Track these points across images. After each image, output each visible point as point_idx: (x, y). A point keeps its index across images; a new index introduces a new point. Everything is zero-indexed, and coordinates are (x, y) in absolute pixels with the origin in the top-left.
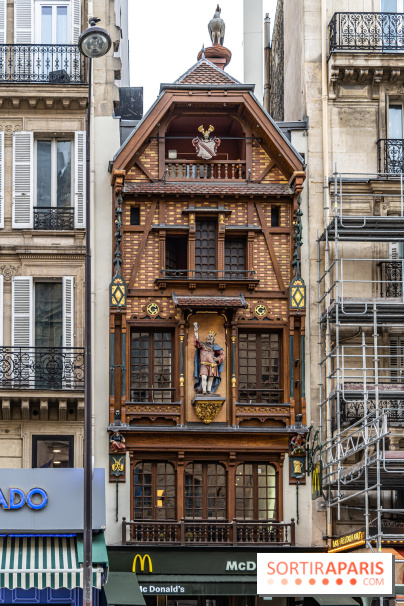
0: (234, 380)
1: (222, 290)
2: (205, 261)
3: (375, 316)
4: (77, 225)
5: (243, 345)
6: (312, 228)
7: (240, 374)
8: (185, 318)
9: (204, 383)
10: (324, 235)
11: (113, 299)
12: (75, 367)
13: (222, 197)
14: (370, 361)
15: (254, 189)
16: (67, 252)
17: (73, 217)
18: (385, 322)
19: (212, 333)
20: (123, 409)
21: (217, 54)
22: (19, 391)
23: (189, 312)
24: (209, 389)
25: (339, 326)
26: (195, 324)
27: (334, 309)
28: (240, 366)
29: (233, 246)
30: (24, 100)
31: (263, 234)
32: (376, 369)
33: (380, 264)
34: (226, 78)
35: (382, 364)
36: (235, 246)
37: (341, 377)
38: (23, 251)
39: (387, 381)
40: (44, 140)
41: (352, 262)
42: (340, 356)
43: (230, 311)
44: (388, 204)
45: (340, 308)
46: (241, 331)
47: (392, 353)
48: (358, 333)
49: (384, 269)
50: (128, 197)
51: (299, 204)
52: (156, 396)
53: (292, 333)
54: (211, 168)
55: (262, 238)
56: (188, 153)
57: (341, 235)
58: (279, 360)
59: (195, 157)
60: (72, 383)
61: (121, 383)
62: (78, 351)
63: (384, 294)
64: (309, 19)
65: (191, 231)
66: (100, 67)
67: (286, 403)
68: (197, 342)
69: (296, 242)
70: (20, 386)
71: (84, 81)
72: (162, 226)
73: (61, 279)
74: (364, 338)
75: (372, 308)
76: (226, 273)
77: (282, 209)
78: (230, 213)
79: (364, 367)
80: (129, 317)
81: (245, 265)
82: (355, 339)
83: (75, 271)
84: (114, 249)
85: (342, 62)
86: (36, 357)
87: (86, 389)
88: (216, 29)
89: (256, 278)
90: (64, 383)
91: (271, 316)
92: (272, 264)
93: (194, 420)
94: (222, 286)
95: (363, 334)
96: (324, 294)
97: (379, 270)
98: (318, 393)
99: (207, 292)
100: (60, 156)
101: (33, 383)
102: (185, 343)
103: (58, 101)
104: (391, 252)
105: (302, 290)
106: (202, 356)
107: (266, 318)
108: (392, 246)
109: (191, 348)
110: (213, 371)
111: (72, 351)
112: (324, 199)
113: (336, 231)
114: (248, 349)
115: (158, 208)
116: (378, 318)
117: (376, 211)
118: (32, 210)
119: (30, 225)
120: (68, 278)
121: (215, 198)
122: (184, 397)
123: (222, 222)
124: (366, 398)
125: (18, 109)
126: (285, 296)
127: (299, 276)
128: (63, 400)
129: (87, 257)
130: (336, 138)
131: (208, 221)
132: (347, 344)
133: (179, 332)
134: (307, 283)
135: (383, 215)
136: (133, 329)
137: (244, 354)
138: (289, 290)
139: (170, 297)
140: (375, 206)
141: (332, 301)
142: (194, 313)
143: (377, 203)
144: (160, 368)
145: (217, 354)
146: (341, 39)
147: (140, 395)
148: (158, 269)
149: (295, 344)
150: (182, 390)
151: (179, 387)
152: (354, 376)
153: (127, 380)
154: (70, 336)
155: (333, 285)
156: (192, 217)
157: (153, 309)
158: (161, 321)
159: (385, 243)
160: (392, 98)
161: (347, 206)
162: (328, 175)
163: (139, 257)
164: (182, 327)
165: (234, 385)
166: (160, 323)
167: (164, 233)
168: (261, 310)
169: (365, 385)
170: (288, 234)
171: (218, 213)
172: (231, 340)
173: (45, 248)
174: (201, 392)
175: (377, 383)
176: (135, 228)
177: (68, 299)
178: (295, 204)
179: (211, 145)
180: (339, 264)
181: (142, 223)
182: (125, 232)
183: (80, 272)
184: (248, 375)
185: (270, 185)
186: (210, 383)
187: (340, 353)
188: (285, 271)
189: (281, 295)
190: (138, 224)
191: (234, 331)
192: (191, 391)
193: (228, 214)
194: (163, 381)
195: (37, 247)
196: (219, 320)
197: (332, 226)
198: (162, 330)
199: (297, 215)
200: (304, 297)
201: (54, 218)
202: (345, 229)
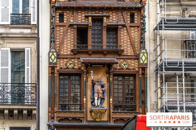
0: (111, 100)
1: (105, 55)
2: (96, 40)
3: (183, 67)
4: (32, 23)
5: (116, 82)
6: (151, 23)
7: (114, 97)
8: (86, 69)
9: (96, 101)
10: (157, 27)
11: (50, 59)
12: (31, 93)
13: (105, 8)
14: (181, 90)
15: (121, 5)
16: (27, 36)
17: (30, 19)
18: (188, 71)
19: (100, 76)
20: (55, 114)
22: (3, 105)
23: (89, 66)
24: (99, 104)
25: (164, 73)
26: (92, 71)
27: (162, 64)
28: (114, 93)
29: (110, 33)
31: (126, 27)
32: (184, 94)
33: (185, 42)
35: (186, 92)
36: (112, 33)
37: (166, 98)
38: (5, 36)
39: (189, 100)
41: (171, 40)
43: (109, 65)
44: (189, 11)
45: (165, 63)
46: (115, 75)
47: (191, 86)
48: (174, 76)
49: (187, 44)
50: (58, 8)
51: (144, 12)
52: (72, 108)
53: (141, 76)
55: (125, 29)
57: (166, 27)
58: (134, 89)
60: (30, 101)
61: (54, 101)
62: (33, 85)
63: (188, 57)
65: (89, 25)
67: (137, 111)
68: (93, 81)
69: (143, 31)
70: (4, 102)
72: (75, 23)
73: (24, 49)
74: (177, 79)
75: (182, 64)
76: (107, 46)
77: (135, 14)
78: (109, 16)
79: (178, 93)
80: (58, 68)
81: (117, 42)
82: (173, 79)
83: (31, 45)
84: (51, 35)
86: (11, 88)
87: (37, 104)
89: (122, 49)
90: (26, 101)
91: (130, 67)
92: (131, 42)
93: (91, 119)
94: (105, 53)
95: (177, 77)
96: (157, 56)
97: (185, 44)
98: (154, 106)
99: (97, 56)
101: (10, 101)
102: (87, 81)
104: (191, 36)
105: (145, 54)
106: (95, 88)
107: (128, 69)
108: (191, 32)
109: (89, 83)
110: (100, 95)
111: (30, 85)
112: (157, 9)
113: (163, 25)
114: (118, 86)
115: (73, 14)
116: (185, 68)
117: (183, 15)
118: (10, 16)
119: (9, 23)
120: (28, 49)
121: (102, 9)
122: (86, 108)
123: (105, 21)
124: (179, 108)
126: (137, 57)
127: (144, 48)
128: (25, 109)
129: (38, 39)
131: (98, 20)
132: (168, 81)
133: (83, 76)
134: (148, 51)
135: (187, 17)
136: (60, 74)
137: (116, 87)
138: (139, 54)
139: (79, 58)
140: (183, 12)
141: (161, 60)
142: (91, 66)
143: (184, 11)
144: (74, 94)
145: (103, 86)
147: (64, 107)
148: (73, 44)
149: (142, 82)
150: (85, 104)
151: (83, 103)
152: (172, 98)
153: (57, 99)
154: (29, 77)
155: (161, 52)
156: (90, 18)
157: (70, 64)
158: (74, 70)
159: (188, 31)
161: (168, 13)
163: (63, 38)
164: (85, 73)
165: (111, 102)
166: (74, 71)
167: (76, 26)
168: (125, 65)
169: (178, 102)
170: (138, 27)
171: (103, 16)
172: (110, 80)
173: (16, 34)
174: (95, 106)
175: (184, 101)
176: (61, 24)
177: (28, 59)
178: (142, 12)
180: (165, 42)
181: (65, 22)
182: (56, 26)
183: (34, 46)
184: (118, 97)
186: (99, 101)
187: (165, 86)
188: (137, 45)
189: (135, 57)
190: (63, 22)
191: (111, 75)
192: (89, 105)
193: (108, 17)
194: (75, 99)
195: (12, 34)
196: (104, 70)
197: (161, 23)
198: (75, 75)
199: (143, 17)
200: (147, 58)
201: (21, 19)
202: (167, 24)
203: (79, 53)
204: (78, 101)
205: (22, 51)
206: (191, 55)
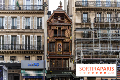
1: (61, 37)
2: (59, 33)
4: (43, 29)
6: (73, 29)
7: (64, 48)
11: (47, 38)
12: (42, 47)
14: (81, 47)
15: (65, 24)
16: (41, 32)
18: (83, 41)
19: (60, 43)
20: (49, 53)
21: (61, 7)
22: (35, 50)
23: (57, 40)
24: (60, 50)
25: (76, 42)
26: (58, 42)
30: (36, 13)
31: (67, 30)
34: (62, 10)
36: (63, 32)
37: (77, 48)
38: (36, 32)
39: (83, 49)
40: (38, 18)
41: (78, 34)
42: (77, 46)
43: (63, 40)
44: (83, 26)
45: (77, 40)
46: (64, 42)
47: (83, 45)
48: (79, 43)
50: (49, 25)
52: (53, 51)
53: (70, 43)
54: (60, 21)
56: (57, 19)
58: (69, 46)
59: (58, 20)
62: (43, 45)
64: (73, 2)
65: (57, 30)
66: (46, 8)
67: (70, 52)
69: (71, 31)
71: (43, 10)
75: (81, 40)
76: (62, 35)
77: (69, 27)
81: (64, 34)
84: (47, 32)
85: (77, 8)
86: (37, 46)
87: (44, 50)
88: (61, 3)
89: (66, 36)
90: (41, 49)
93: (58, 54)
96: (75, 38)
97: (82, 35)
98: (74, 51)
99: (59, 37)
100: (40, 20)
101: (37, 49)
102: (57, 44)
103: (40, 13)
104: (83, 32)
107: (67, 41)
109: (57, 45)
112: (74, 25)
114: (65, 45)
115: (53, 27)
117: (81, 27)
118: (37, 27)
119: (36, 29)
121: (61, 25)
124: (80, 51)
125: (35, 14)
126: (69, 38)
127: (71, 36)
128: (41, 52)
129: (44, 33)
130: (76, 17)
131: (59, 28)
135: (82, 28)
136: (50, 42)
144: (53, 47)
145: (61, 45)
146: (77, 5)
147: (51, 51)
148: (53, 34)
152: (78, 48)
153: (49, 49)
154: (42, 43)
155: (76, 36)
156: (57, 28)
160: (83, 12)
161: (78, 26)
162: (75, 22)
163: (51, 33)
164: (56, 42)
165: (63, 50)
167: (54, 30)
172: (62, 44)
173: (38, 32)
175: (81, 49)
177: (41, 38)
179: (60, 18)
181: (51, 29)
182: (49, 30)
183: (43, 35)
185: (67, 24)
188: (69, 35)
192: (57, 50)
193: (62, 27)
196: (61, 41)
197: (76, 29)
198: (54, 42)
199: (71, 27)
200: (72, 38)
201: (39, 28)
202: (77, 29)
203: (55, 37)
204: (54, 49)
205: (40, 36)
206: (83, 37)
